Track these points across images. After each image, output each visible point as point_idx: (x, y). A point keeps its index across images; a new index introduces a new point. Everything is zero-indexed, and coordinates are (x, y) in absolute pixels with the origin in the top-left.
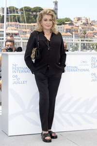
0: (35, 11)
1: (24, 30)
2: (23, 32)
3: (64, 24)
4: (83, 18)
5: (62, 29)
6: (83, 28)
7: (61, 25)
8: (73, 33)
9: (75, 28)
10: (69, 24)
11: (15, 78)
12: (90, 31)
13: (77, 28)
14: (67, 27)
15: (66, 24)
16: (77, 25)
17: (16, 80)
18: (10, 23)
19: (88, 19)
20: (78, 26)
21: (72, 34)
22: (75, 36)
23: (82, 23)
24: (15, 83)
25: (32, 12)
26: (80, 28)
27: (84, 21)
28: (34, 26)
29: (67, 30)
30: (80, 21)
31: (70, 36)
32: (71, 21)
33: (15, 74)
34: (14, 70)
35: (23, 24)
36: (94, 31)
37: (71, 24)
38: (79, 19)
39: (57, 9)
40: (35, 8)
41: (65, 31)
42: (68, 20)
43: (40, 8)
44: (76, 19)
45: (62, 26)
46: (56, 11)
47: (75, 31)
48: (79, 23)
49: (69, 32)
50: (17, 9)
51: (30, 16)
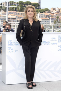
0: (26, 4)
1: (19, 16)
2: (19, 17)
3: (45, 12)
4: (56, 9)
5: (43, 15)
6: (57, 15)
7: (42, 13)
8: (51, 18)
9: (51, 14)
10: (48, 12)
11: (10, 49)
13: (53, 14)
14: (47, 14)
15: (46, 12)
16: (53, 13)
17: (11, 50)
18: (10, 11)
19: (60, 9)
20: (54, 14)
21: (50, 18)
22: (52, 20)
23: (56, 12)
24: (10, 52)
25: (25, 5)
26: (55, 14)
27: (57, 10)
29: (46, 16)
30: (55, 10)
31: (49, 20)
32: (49, 10)
33: (10, 46)
34: (9, 43)
35: (19, 12)
37: (49, 12)
38: (54, 9)
40: (26, 2)
41: (45, 16)
42: (47, 9)
43: (29, 2)
44: (52, 9)
45: (44, 13)
46: (39, 4)
47: (51, 17)
48: (54, 12)
49: (48, 17)
50: (15, 3)
51: (23, 7)
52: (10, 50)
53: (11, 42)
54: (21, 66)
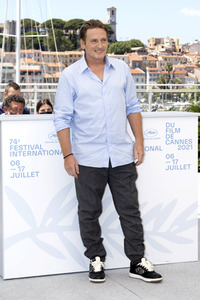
0: (71, 28)
1: (51, 65)
2: (50, 68)
3: (129, 51)
4: (165, 40)
6: (166, 59)
7: (123, 53)
8: (147, 68)
9: (149, 58)
10: (139, 51)
11: (15, 167)
12: (179, 65)
13: (154, 59)
14: (136, 57)
15: (132, 51)
16: (154, 54)
17: (17, 171)
19: (175, 41)
20: (156, 56)
21: (145, 71)
22: (151, 75)
23: (164, 50)
24: (14, 176)
25: (67, 29)
26: (160, 58)
27: (167, 46)
28: (71, 56)
29: (134, 62)
30: (160, 46)
31: (141, 74)
32: (143, 45)
33: (15, 159)
34: (13, 150)
35: (49, 53)
36: (188, 65)
37: (143, 51)
38: (158, 42)
39: (114, 23)
40: (71, 21)
41: (131, 64)
42: (136, 43)
43: (82, 21)
44: (152, 43)
45: (126, 55)
46: (112, 27)
47: (150, 65)
48: (159, 50)
49: (139, 67)
50: (38, 24)
51: (62, 38)
52: (15, 172)
53: (19, 144)
54: (51, 220)
